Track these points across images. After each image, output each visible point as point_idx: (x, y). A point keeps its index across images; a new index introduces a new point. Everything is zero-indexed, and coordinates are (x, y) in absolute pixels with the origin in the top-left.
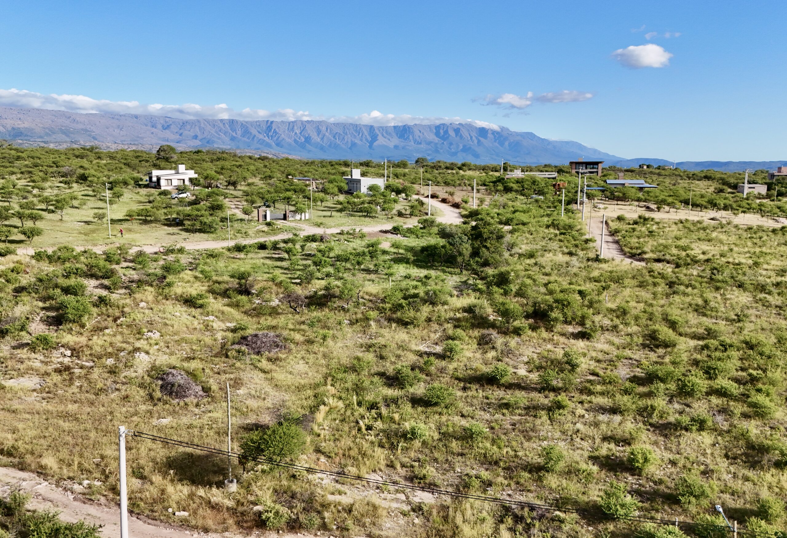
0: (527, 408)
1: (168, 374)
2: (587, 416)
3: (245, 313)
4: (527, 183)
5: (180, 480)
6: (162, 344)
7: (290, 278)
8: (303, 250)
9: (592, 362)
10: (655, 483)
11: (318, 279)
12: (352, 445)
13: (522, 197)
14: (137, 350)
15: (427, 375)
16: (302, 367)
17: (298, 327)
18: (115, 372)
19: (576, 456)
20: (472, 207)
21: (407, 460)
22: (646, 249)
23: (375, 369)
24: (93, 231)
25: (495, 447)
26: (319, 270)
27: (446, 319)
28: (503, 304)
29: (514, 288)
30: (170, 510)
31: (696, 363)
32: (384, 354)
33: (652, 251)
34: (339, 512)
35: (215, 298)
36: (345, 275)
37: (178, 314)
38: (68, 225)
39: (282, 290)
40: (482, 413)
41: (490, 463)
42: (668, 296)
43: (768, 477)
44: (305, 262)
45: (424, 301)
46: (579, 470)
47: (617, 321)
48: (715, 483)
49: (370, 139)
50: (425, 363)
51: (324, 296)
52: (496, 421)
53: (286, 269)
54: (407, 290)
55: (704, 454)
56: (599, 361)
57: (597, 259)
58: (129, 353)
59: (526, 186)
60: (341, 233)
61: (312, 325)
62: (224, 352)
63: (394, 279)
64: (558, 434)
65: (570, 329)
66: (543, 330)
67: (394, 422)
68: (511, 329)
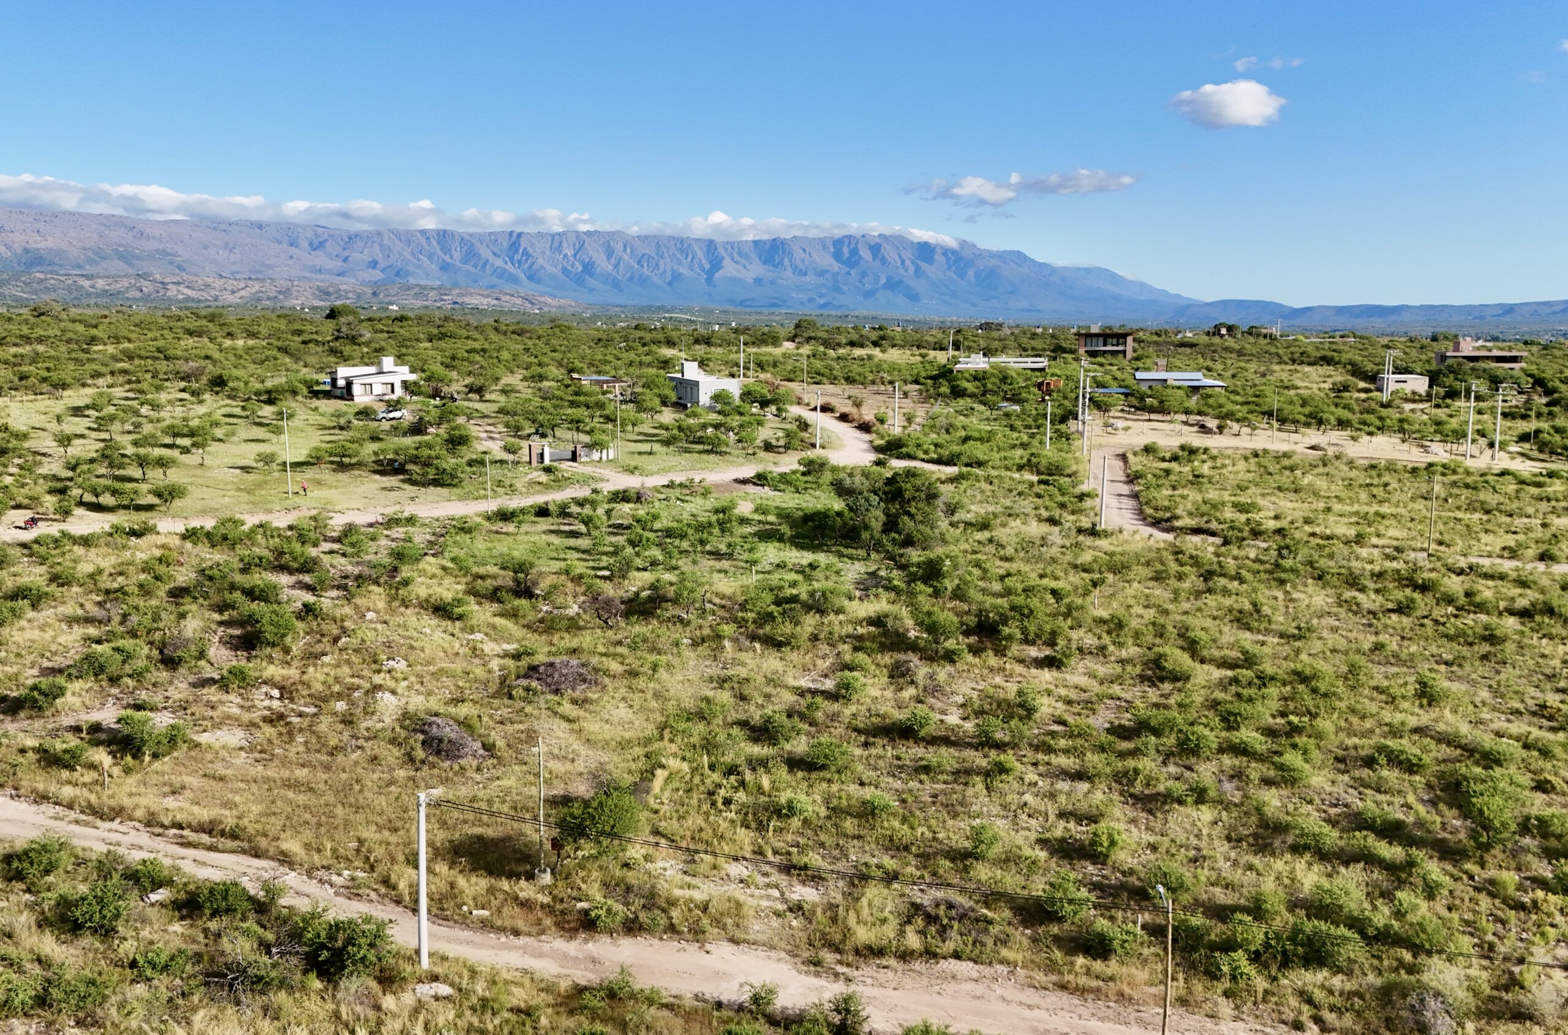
0: (956, 773)
1: (430, 724)
2: (1040, 783)
3: (528, 627)
4: (993, 379)
5: (474, 870)
6: (413, 679)
7: (593, 568)
8: (609, 518)
9: (1060, 705)
10: (1124, 873)
11: (638, 569)
12: (703, 824)
13: (982, 408)
14: (377, 688)
15: (811, 725)
16: (622, 712)
17: (611, 650)
18: (351, 722)
19: (1019, 839)
20: (891, 432)
21: (782, 844)
22: (1178, 512)
23: (733, 716)
24: (260, 485)
25: (905, 827)
26: (638, 554)
27: (841, 637)
28: (929, 614)
29: (949, 584)
30: (465, 908)
31: (1214, 704)
32: (746, 692)
33: (1190, 514)
34: (690, 910)
35: (480, 604)
36: (680, 563)
37: (428, 630)
38: (215, 473)
39: (583, 589)
40: (891, 780)
41: (898, 849)
42: (1198, 594)
43: (1279, 865)
44: (614, 539)
45: (808, 608)
46: (1020, 857)
47: (1106, 639)
48: (1204, 874)
49: (707, 266)
50: (808, 708)
51: (650, 599)
52: (910, 791)
53: (584, 552)
54: (781, 588)
55: (1198, 836)
56: (1069, 702)
57: (1093, 532)
58: (367, 692)
59: (990, 386)
60: (671, 485)
61: (633, 647)
62: (505, 690)
63: (759, 568)
64: (996, 810)
65: (1033, 652)
66: (991, 653)
67: (763, 794)
68: (941, 652)
